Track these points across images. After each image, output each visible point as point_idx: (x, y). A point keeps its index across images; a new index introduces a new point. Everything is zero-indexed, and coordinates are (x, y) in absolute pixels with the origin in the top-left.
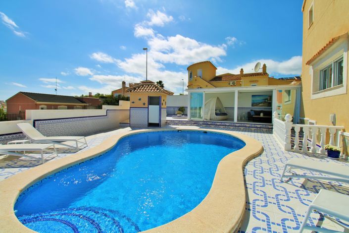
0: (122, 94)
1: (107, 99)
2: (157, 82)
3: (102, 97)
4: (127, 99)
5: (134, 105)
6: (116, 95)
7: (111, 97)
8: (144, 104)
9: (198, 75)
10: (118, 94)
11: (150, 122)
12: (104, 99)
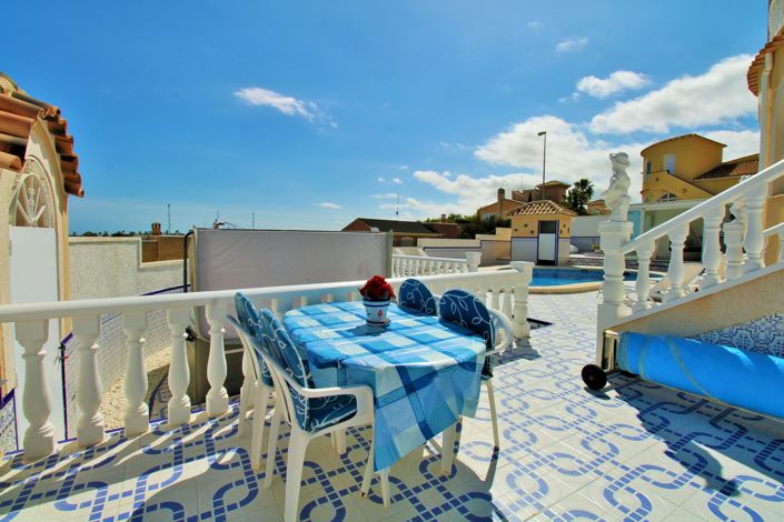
0: (497, 215)
1: (469, 225)
2: (577, 184)
3: (461, 221)
4: (507, 224)
5: (516, 234)
6: (484, 217)
7: (477, 219)
8: (532, 232)
9: (666, 167)
10: (489, 215)
11: (540, 258)
12: (464, 226)
